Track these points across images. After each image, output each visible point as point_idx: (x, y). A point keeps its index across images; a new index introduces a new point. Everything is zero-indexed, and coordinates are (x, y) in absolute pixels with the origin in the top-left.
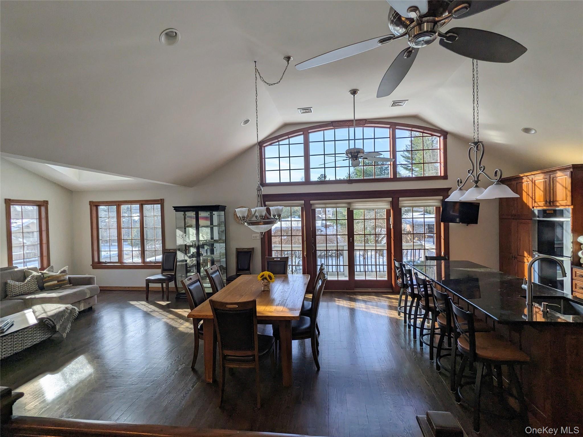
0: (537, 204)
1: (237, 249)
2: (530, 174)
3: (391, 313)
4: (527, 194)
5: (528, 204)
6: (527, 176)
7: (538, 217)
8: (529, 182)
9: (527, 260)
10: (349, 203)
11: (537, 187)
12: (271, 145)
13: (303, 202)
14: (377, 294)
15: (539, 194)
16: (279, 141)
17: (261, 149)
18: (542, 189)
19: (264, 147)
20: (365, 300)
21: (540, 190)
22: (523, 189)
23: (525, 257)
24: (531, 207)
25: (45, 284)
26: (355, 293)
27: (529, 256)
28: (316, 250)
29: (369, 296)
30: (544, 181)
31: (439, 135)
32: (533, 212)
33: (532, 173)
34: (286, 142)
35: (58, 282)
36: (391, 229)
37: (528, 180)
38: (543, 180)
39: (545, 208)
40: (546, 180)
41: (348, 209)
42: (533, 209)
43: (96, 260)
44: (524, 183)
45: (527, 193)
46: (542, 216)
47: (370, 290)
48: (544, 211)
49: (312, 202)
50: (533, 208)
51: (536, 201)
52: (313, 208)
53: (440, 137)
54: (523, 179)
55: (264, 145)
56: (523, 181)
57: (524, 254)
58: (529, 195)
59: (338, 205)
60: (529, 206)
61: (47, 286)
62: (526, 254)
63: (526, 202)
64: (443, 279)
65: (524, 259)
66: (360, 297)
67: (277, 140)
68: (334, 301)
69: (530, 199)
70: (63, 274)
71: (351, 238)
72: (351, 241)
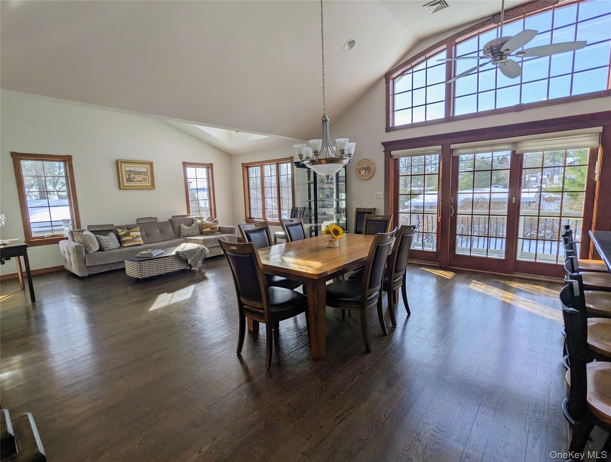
1: (357, 209)
10: (515, 143)
12: (402, 74)
13: (440, 147)
16: (412, 67)
17: (387, 83)
19: (394, 79)
20: (522, 289)
25: (204, 230)
26: (511, 279)
28: (456, 214)
29: (533, 286)
34: (423, 66)
35: (211, 229)
36: (595, 182)
41: (514, 152)
43: (248, 216)
49: (452, 146)
52: (455, 154)
55: (394, 76)
59: (495, 148)
61: (205, 232)
66: (515, 285)
67: (409, 66)
68: (469, 283)
70: (215, 223)
71: (514, 198)
72: (514, 202)
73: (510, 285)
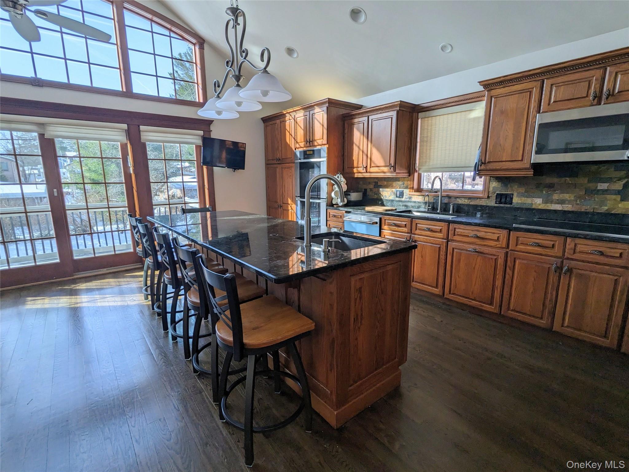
0: (299, 145)
2: (292, 110)
3: (134, 299)
4: (290, 134)
5: (291, 146)
6: (289, 113)
7: (300, 159)
8: (291, 120)
9: (291, 207)
10: (41, 125)
11: (299, 125)
14: (115, 275)
15: (300, 133)
18: (303, 128)
20: (92, 287)
21: (301, 129)
22: (287, 128)
23: (289, 204)
24: (294, 149)
26: (74, 281)
27: (292, 203)
29: (101, 281)
30: (304, 119)
31: (194, 41)
32: (295, 154)
33: (295, 110)
36: (131, 175)
37: (291, 118)
38: (303, 117)
39: (305, 149)
40: (306, 117)
41: (41, 136)
42: (295, 151)
44: (287, 121)
45: (289, 132)
46: (303, 157)
47: (104, 271)
48: (305, 152)
50: (295, 149)
51: (298, 142)
53: (194, 44)
54: (286, 116)
56: (287, 118)
57: (288, 201)
58: (292, 135)
59: (14, 126)
60: (292, 148)
62: (290, 201)
63: (289, 143)
64: (210, 239)
65: (288, 207)
66: (83, 286)
68: (23, 303)
69: (293, 140)
71: (55, 190)
72: (56, 194)
73: (77, 288)
